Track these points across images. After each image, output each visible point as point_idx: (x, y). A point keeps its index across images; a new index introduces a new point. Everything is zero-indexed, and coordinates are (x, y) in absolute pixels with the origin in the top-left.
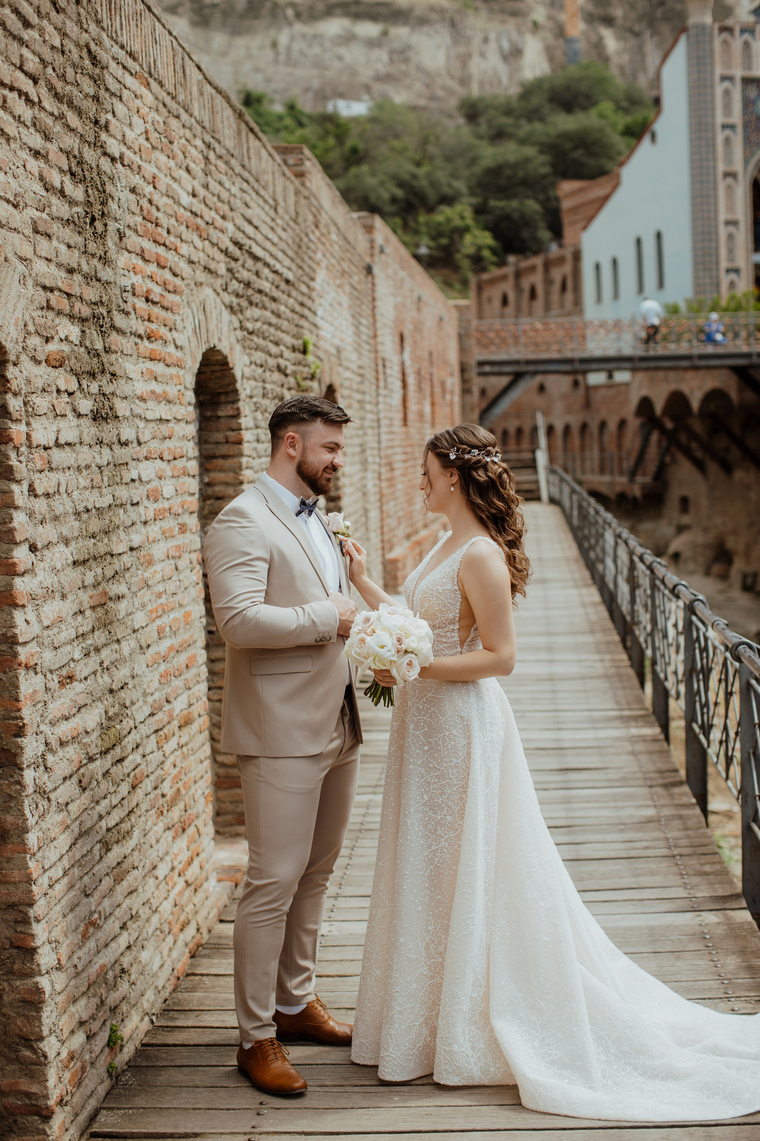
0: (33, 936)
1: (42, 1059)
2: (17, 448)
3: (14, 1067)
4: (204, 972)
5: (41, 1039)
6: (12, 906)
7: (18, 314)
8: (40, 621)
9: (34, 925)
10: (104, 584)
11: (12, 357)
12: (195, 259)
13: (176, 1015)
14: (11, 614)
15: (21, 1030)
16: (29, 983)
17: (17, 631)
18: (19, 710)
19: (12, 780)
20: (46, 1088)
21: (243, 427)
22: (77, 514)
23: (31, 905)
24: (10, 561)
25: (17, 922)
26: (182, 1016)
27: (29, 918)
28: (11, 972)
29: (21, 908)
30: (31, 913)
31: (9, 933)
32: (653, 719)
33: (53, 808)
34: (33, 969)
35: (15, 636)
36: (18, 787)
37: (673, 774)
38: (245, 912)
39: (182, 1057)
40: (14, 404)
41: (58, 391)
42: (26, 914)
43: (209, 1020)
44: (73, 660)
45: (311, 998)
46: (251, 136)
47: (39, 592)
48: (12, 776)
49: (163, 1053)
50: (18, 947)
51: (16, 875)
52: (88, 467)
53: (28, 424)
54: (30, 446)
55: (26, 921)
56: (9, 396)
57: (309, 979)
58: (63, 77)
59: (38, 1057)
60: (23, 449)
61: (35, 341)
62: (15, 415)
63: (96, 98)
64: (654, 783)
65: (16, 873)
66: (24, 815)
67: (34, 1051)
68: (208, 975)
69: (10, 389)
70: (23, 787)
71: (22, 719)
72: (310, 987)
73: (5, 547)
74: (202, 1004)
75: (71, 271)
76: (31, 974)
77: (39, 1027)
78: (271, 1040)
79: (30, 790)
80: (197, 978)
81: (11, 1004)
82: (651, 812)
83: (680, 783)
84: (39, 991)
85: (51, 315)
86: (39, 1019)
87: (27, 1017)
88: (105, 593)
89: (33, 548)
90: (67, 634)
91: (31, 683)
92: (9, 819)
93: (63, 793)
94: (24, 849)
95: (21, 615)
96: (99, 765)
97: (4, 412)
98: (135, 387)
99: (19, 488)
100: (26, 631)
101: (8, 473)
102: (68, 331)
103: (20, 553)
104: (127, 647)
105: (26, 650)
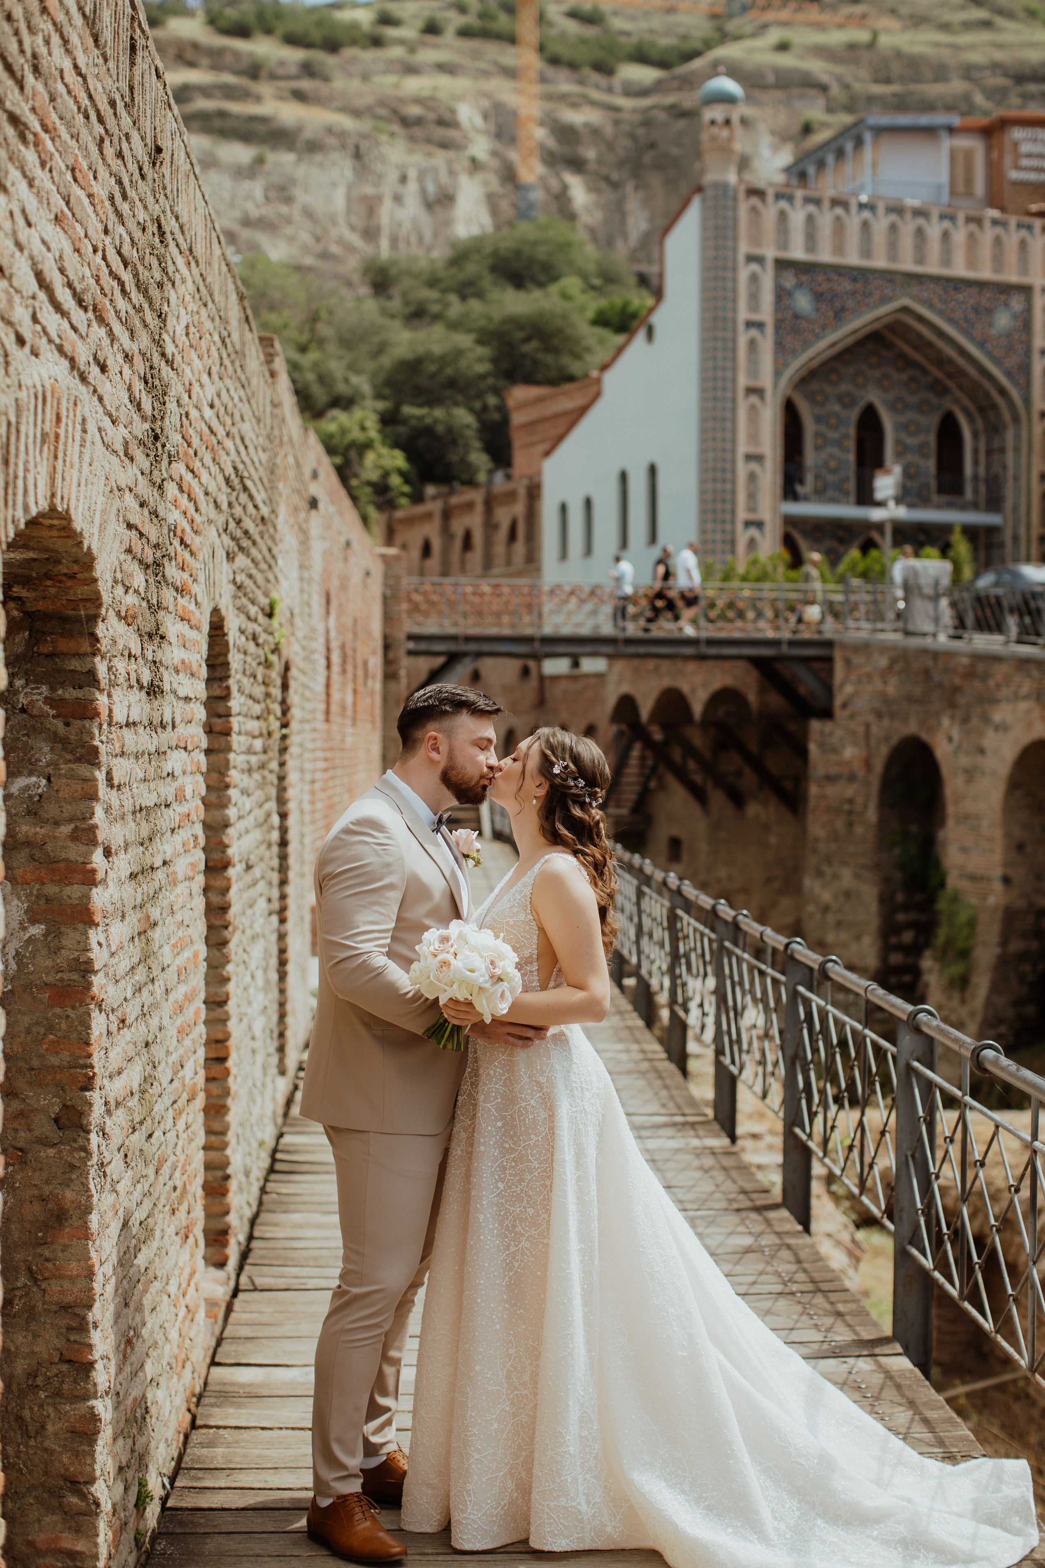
0: (90, 1347)
1: (93, 1507)
2: (101, 725)
3: (55, 1518)
4: (220, 1423)
5: (92, 1480)
6: (65, 1308)
7: (113, 557)
8: (109, 945)
9: (92, 1331)
10: (148, 905)
11: (103, 612)
12: (210, 490)
13: (200, 1474)
14: (85, 934)
15: (67, 1470)
16: (82, 1408)
17: (92, 955)
18: (90, 1056)
19: (75, 1145)
20: (96, 1545)
21: (233, 712)
22: (134, 813)
23: (90, 1307)
24: (89, 866)
25: (70, 1329)
26: (207, 1475)
27: (87, 1323)
28: (58, 1394)
29: (77, 1310)
30: (90, 1317)
31: (59, 1343)
32: (716, 1127)
33: (108, 1187)
34: (87, 1390)
35: (90, 962)
36: (83, 1154)
37: (764, 1195)
38: (336, 1328)
39: (227, 1523)
40: (101, 668)
41: (130, 655)
42: (84, 1318)
43: (244, 1479)
44: (125, 999)
45: (391, 1448)
46: (247, 327)
47: (110, 908)
48: (75, 1141)
49: (199, 1518)
50: (69, 1361)
51: (74, 1268)
52: (143, 753)
53: (109, 696)
54: (110, 724)
55: (82, 1327)
56: (97, 659)
57: (389, 1422)
58: (142, 259)
59: (88, 1505)
60: (105, 726)
61: (120, 590)
62: (104, 683)
63: (160, 285)
64: (741, 1206)
65: (74, 1265)
66: (88, 1190)
67: (83, 1496)
68: (225, 1427)
69: (99, 650)
70: (89, 1154)
71: (92, 1067)
72: (390, 1434)
73: (83, 848)
74: (230, 1461)
75: (142, 505)
76: (86, 1397)
77: (92, 1465)
78: (357, 1495)
79: (95, 1159)
80: (212, 1431)
81: (56, 1434)
82: (748, 1241)
83: (775, 1207)
84: (94, 1418)
85: (129, 557)
86: (92, 1454)
87: (77, 1454)
88: (148, 917)
89: (108, 853)
90: (123, 965)
91: (98, 1023)
92: (69, 1194)
93: (115, 1167)
94: (86, 1234)
95: (94, 936)
96: (138, 1138)
97: (91, 679)
98: (173, 654)
99: (100, 775)
100: (99, 956)
101: (91, 756)
102: (139, 579)
103: (97, 857)
104: (158, 988)
105: (97, 981)
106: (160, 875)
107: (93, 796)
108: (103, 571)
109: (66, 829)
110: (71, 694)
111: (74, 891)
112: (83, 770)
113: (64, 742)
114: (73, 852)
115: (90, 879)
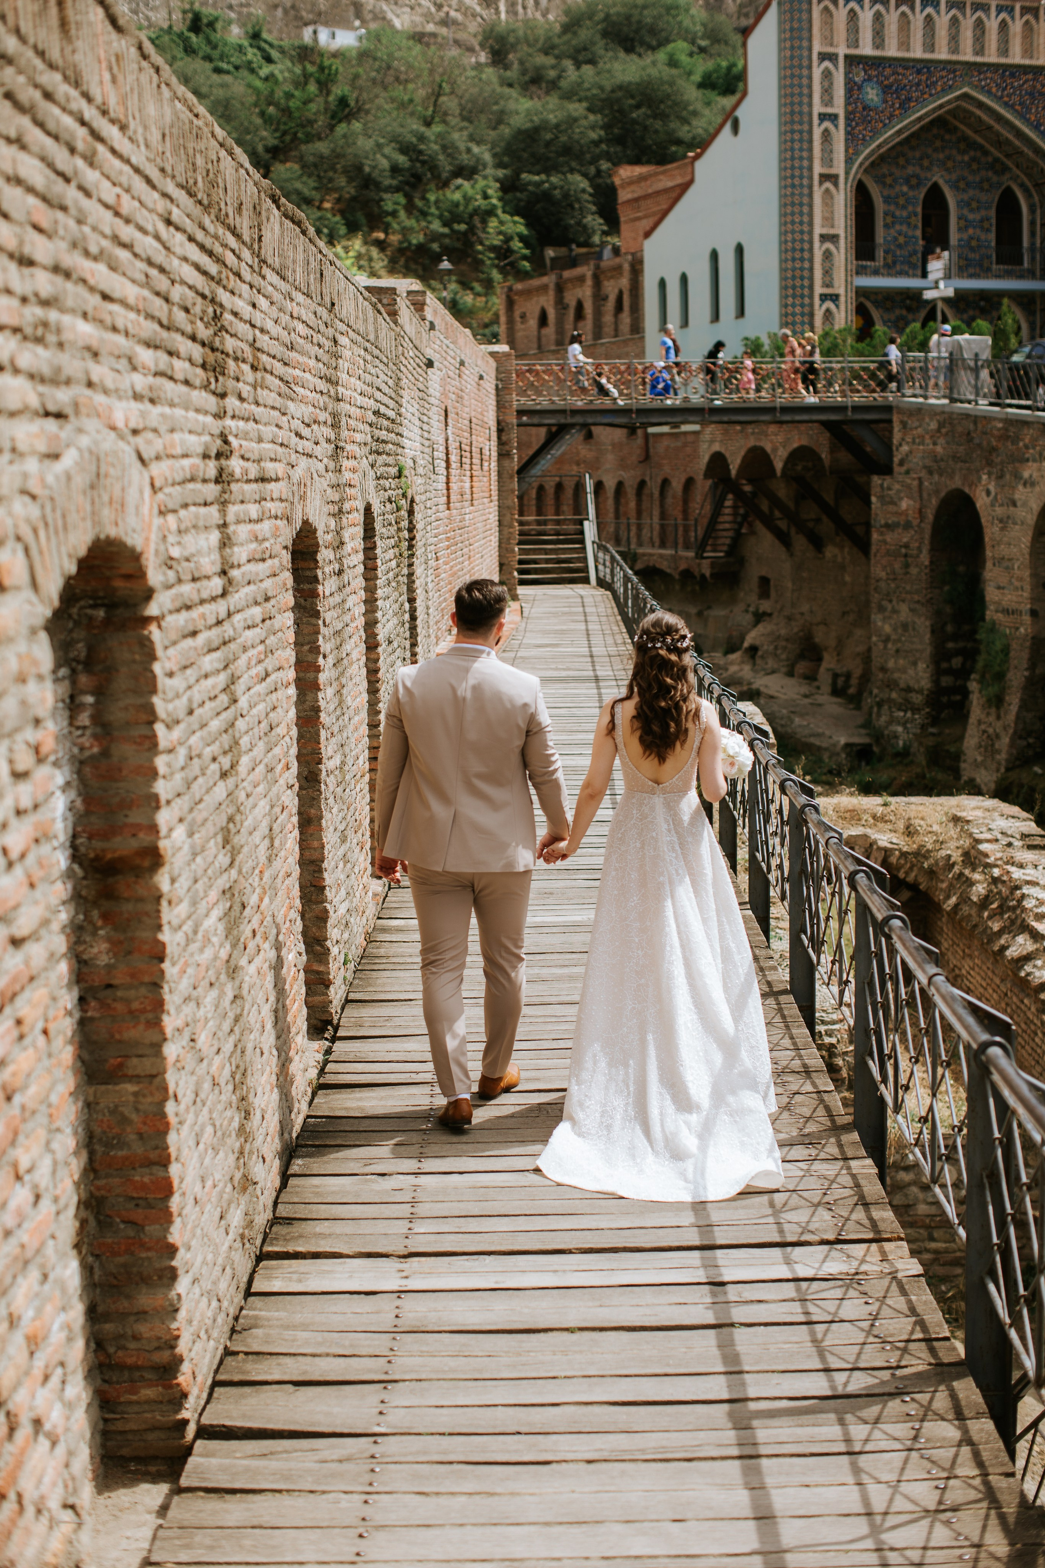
0: (324, 879)
1: (327, 951)
2: (320, 599)
5: (326, 939)
6: (312, 862)
7: (323, 522)
8: (326, 699)
9: (324, 873)
10: (341, 678)
15: (315, 934)
16: (321, 906)
18: (320, 749)
20: (329, 968)
22: (334, 634)
23: (323, 861)
24: (318, 664)
25: (315, 871)
27: (322, 869)
28: (310, 900)
29: (318, 863)
30: (323, 866)
31: (310, 877)
33: (329, 810)
34: (323, 899)
35: (319, 706)
41: (331, 561)
42: (321, 866)
44: (333, 723)
47: (326, 682)
50: (315, 886)
51: (316, 844)
52: (337, 605)
53: (323, 584)
54: (324, 597)
55: (320, 870)
56: (319, 570)
59: (325, 950)
60: (322, 599)
61: (326, 534)
62: (320, 580)
66: (322, 809)
67: (323, 946)
69: (319, 566)
70: (322, 793)
71: (322, 755)
73: (316, 656)
75: (333, 487)
76: (323, 901)
77: (326, 932)
79: (323, 797)
81: (310, 919)
84: (326, 911)
85: (330, 517)
86: (327, 928)
88: (341, 683)
89: (325, 657)
90: (332, 708)
91: (323, 733)
92: (313, 811)
93: (331, 801)
94: (320, 829)
95: (321, 695)
96: (339, 790)
97: (316, 580)
98: (348, 548)
99: (321, 622)
100: (322, 703)
101: (317, 614)
102: (332, 523)
103: (321, 661)
104: (346, 717)
105: (322, 715)
106: (345, 661)
107: (318, 632)
108: (320, 533)
109: (306, 648)
110: (306, 586)
111: (311, 675)
112: (313, 621)
113: (305, 608)
114: (310, 658)
115: (318, 669)
